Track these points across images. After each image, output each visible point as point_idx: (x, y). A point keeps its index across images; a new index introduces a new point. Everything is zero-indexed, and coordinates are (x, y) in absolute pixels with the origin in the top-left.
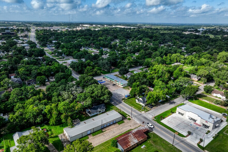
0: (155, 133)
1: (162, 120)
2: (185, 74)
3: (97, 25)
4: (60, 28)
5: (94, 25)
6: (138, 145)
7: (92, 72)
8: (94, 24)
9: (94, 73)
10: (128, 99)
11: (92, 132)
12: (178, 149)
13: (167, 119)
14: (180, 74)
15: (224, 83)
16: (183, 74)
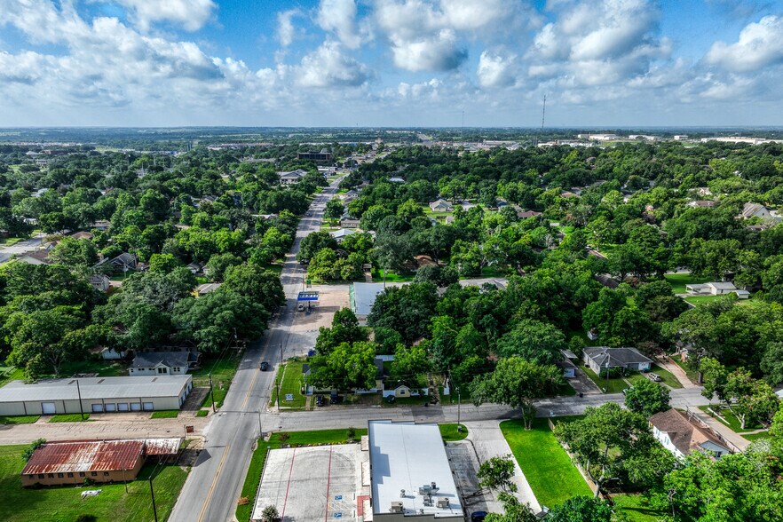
0: (191, 473)
6: (86, 482)
9: (333, 270)
11: (61, 410)
13: (298, 450)
14: (604, 319)
15: (749, 392)
16: (620, 321)
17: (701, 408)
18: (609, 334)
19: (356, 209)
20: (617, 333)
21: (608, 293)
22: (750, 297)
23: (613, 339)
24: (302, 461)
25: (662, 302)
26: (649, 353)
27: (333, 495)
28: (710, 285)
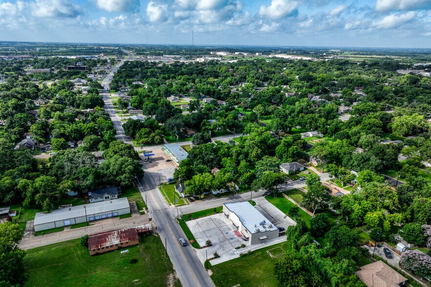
0: (160, 236)
1: (190, 220)
2: (295, 152)
3: (243, 51)
4: (172, 58)
5: (236, 53)
6: (120, 248)
7: (147, 137)
8: (237, 51)
9: (150, 139)
10: (170, 184)
11: (73, 223)
12: (170, 261)
13: (198, 220)
14: (285, 152)
15: (345, 174)
16: (291, 152)
17: (327, 181)
18: (287, 158)
19: (136, 104)
20: (290, 157)
21: (285, 142)
22: (324, 137)
23: (289, 159)
24: (202, 223)
25: (300, 143)
26: (302, 163)
27: (224, 233)
28: (309, 133)
